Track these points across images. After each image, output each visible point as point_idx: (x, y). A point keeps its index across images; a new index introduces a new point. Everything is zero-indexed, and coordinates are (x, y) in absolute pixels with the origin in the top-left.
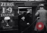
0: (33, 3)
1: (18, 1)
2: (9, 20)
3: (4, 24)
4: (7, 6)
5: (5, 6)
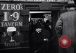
0: (54, 4)
1: (28, 2)
2: (14, 32)
3: (7, 39)
4: (12, 9)
5: (8, 9)
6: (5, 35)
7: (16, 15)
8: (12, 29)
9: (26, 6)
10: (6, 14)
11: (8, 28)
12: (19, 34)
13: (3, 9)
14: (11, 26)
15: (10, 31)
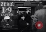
1: (17, 1)
3: (4, 24)
4: (7, 5)
5: (5, 5)
6: (3, 21)
7: (9, 9)
8: (7, 18)
9: (16, 4)
10: (3, 8)
11: (5, 17)
12: (11, 21)
13: (2, 5)
14: (7, 16)
15: (6, 19)
